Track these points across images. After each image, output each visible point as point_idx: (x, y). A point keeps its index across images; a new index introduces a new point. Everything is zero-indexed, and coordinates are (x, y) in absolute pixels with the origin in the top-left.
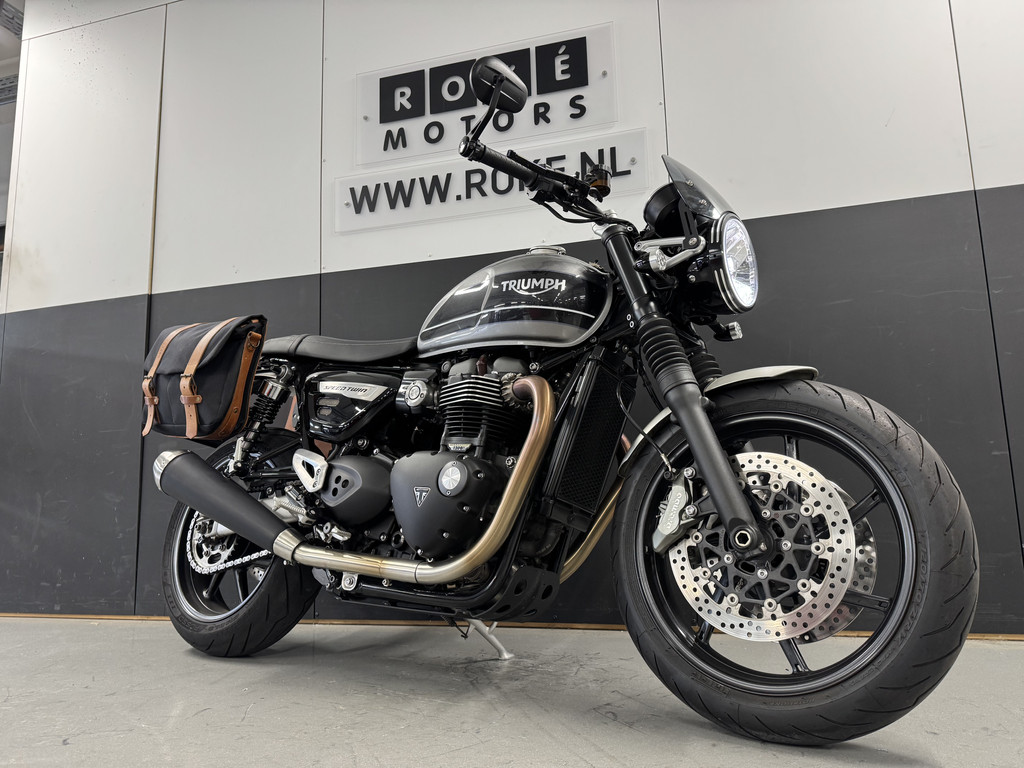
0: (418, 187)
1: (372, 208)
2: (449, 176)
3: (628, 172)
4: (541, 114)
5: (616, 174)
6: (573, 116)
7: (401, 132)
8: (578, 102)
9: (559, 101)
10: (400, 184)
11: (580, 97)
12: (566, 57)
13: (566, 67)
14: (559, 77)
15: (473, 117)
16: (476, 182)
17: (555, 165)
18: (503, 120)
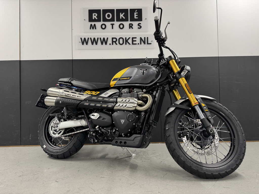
0: (99, 40)
1: (87, 44)
2: (107, 38)
3: (151, 44)
4: (131, 26)
5: (148, 44)
6: (138, 28)
7: (95, 25)
8: (140, 25)
9: (135, 24)
10: (94, 39)
11: (140, 24)
12: (137, 13)
13: (137, 15)
14: (135, 18)
15: (114, 24)
16: (115, 41)
17: (134, 39)
18: (121, 26)
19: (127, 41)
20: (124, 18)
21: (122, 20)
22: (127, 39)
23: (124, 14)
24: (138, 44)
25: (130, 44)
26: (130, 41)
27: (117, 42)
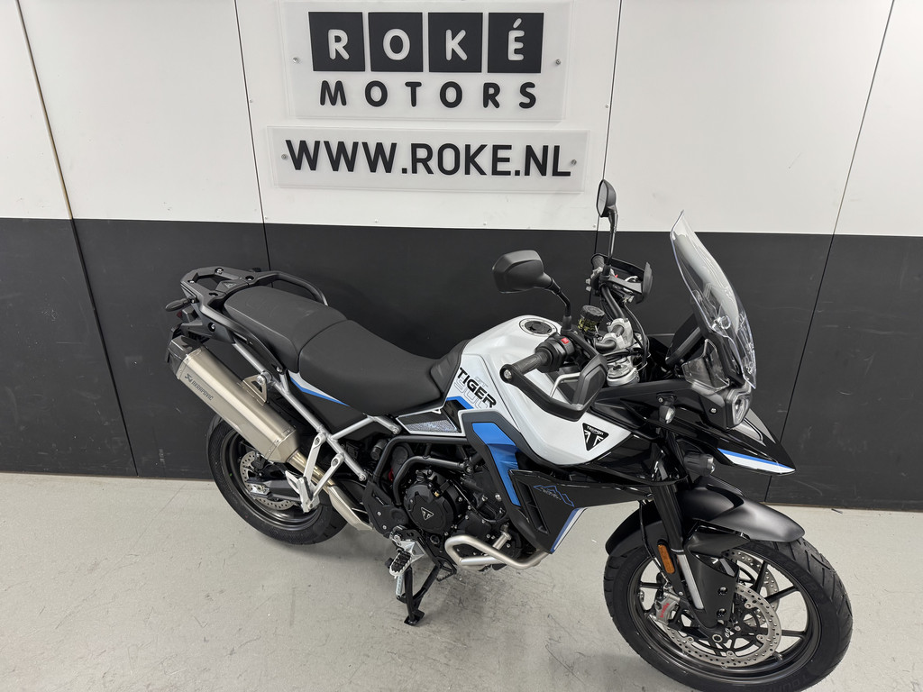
0: (361, 151)
1: (313, 166)
2: (394, 146)
3: (568, 174)
4: (490, 95)
5: (556, 173)
6: (523, 105)
7: (339, 85)
8: (529, 90)
9: (510, 84)
10: (341, 145)
11: (531, 85)
12: (520, 34)
13: (520, 45)
14: (513, 57)
15: (419, 84)
16: (423, 157)
17: (501, 154)
18: (451, 95)
19: (471, 159)
20: (463, 56)
21: (456, 65)
22: (472, 151)
23: (462, 34)
24: (517, 173)
25: (482, 172)
26: (484, 160)
27: (433, 164)
